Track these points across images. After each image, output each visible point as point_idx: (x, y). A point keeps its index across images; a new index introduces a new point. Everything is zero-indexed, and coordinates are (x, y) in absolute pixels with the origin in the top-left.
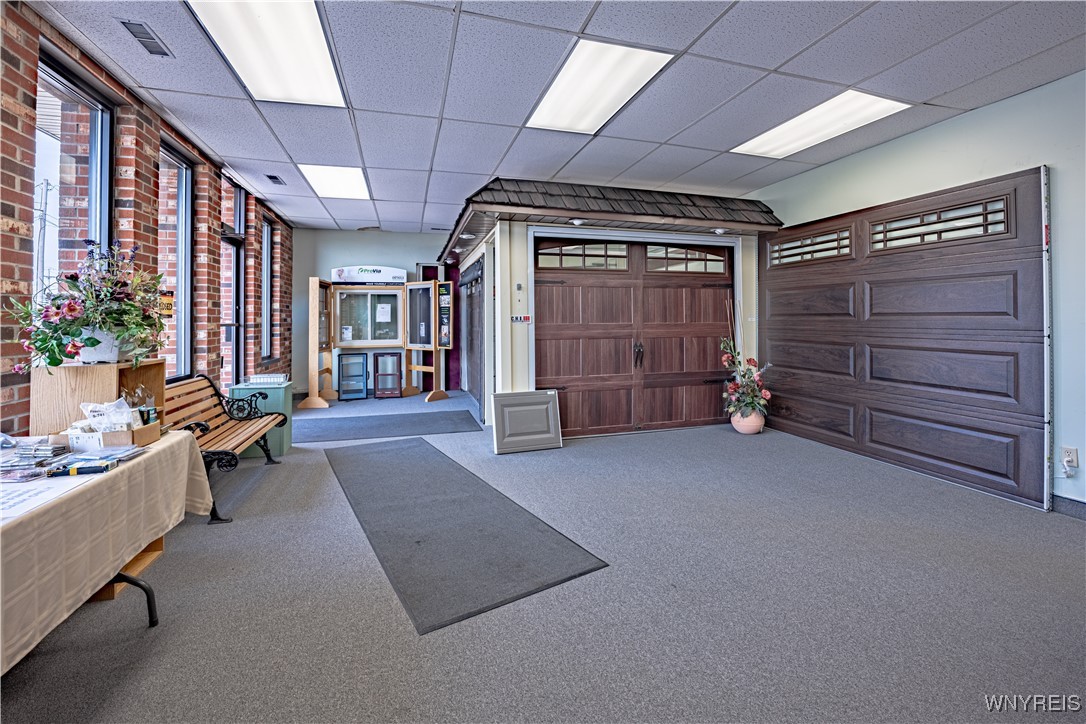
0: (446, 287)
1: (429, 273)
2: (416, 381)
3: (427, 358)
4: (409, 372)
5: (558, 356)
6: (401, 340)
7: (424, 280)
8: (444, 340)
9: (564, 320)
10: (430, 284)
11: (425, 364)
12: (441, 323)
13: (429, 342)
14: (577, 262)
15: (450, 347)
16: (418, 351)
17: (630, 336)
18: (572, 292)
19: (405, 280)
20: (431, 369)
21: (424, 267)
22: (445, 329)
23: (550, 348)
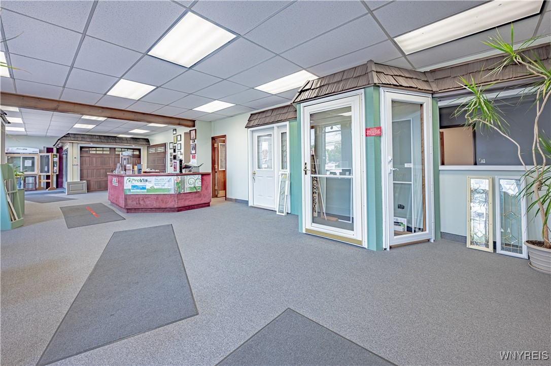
0: (56, 155)
1: (49, 150)
2: (43, 185)
3: (48, 177)
4: (40, 182)
5: (88, 174)
6: (37, 171)
7: (47, 152)
8: (55, 171)
9: (90, 165)
10: (50, 154)
11: (47, 179)
12: (54, 166)
13: (49, 172)
14: (94, 152)
15: (58, 173)
16: (44, 176)
17: (110, 169)
18: (92, 159)
19: (38, 152)
20: (50, 181)
21: (47, 148)
22: (55, 168)
23: (85, 172)
